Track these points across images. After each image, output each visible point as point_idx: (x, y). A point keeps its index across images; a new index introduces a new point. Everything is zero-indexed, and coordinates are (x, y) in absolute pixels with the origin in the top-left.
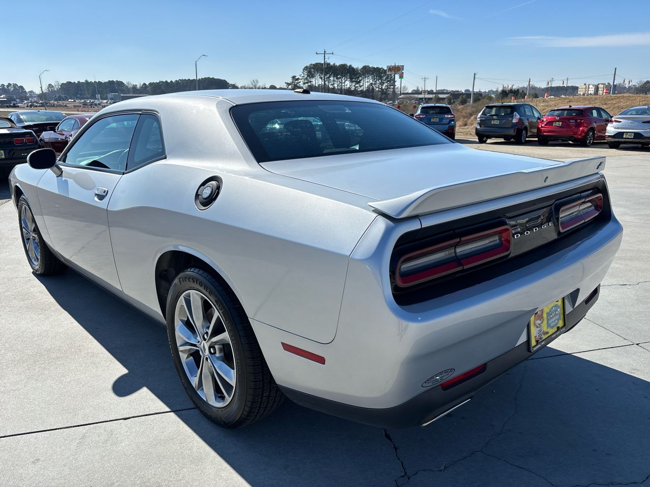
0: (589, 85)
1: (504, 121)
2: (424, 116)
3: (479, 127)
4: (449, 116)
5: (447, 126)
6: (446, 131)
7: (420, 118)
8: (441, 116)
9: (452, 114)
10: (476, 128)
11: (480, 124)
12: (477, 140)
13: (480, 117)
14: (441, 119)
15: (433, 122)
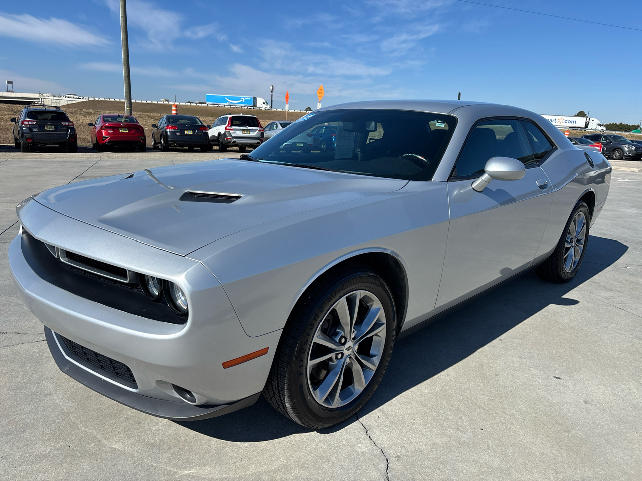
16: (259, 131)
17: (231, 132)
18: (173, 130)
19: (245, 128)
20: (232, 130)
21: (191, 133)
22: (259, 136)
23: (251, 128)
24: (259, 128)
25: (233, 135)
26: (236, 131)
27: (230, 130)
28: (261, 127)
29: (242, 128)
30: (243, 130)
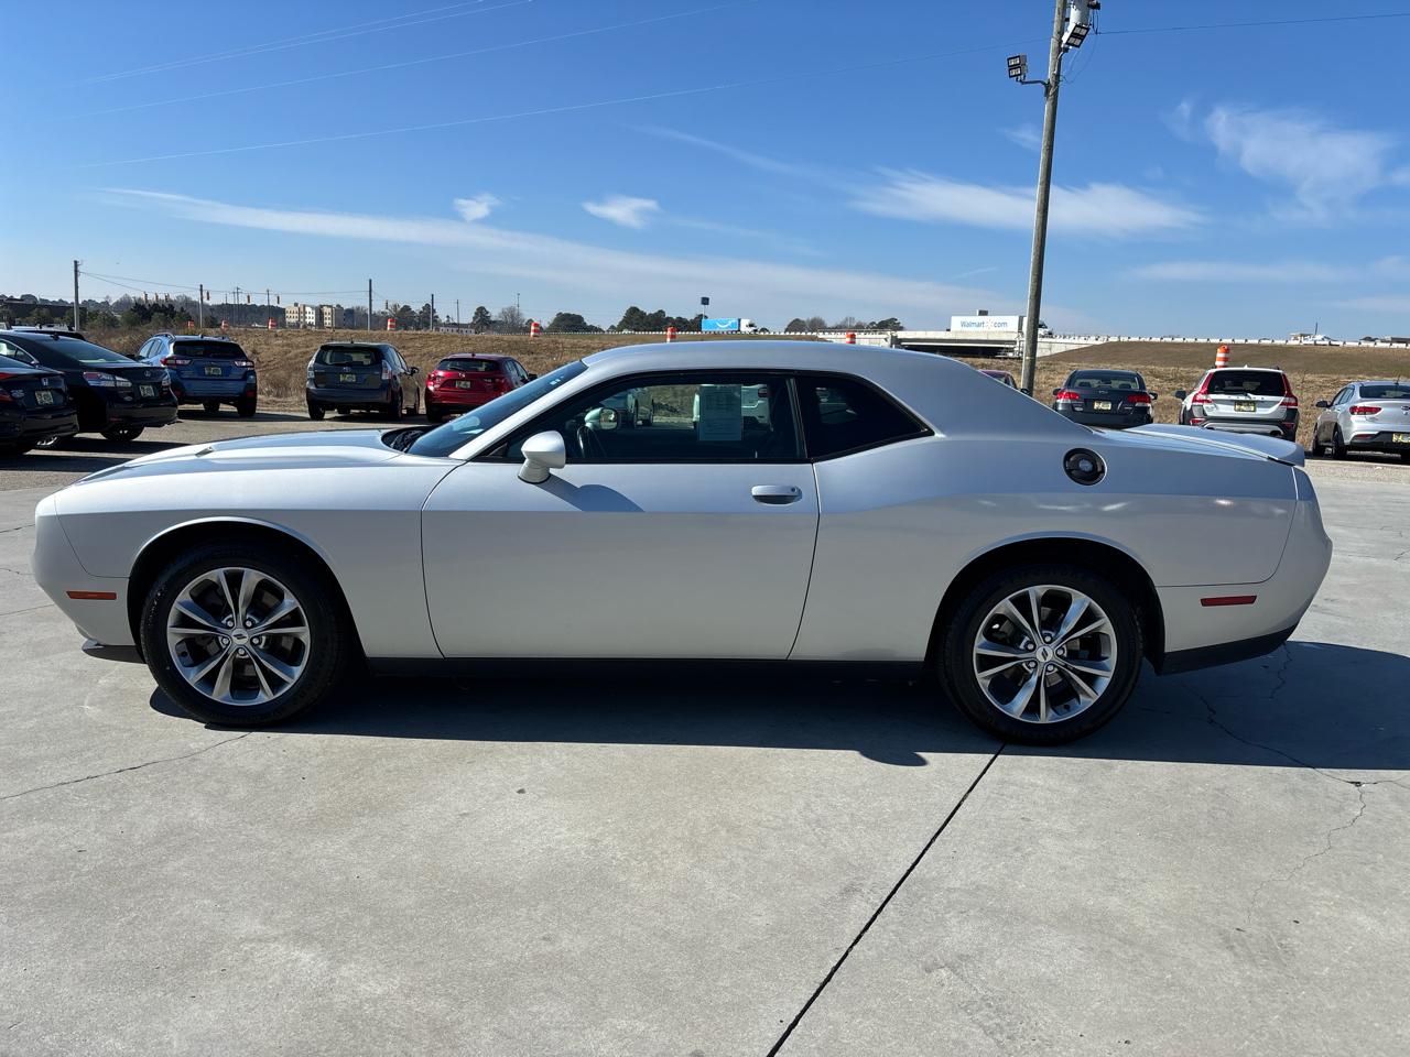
0: (304, 306)
1: (365, 376)
2: (187, 362)
3: (312, 388)
4: (244, 364)
5: (242, 384)
6: (240, 394)
7: (176, 364)
8: (226, 363)
9: (247, 361)
10: (308, 389)
11: (315, 381)
12: (308, 416)
13: (314, 368)
14: (227, 370)
15: (209, 375)
16: (1282, 404)
17: (1205, 405)
18: (1069, 401)
19: (1242, 398)
20: (1208, 402)
21: (1108, 407)
22: (1282, 416)
23: (1258, 398)
24: (1281, 399)
25: (1209, 414)
26: (1218, 405)
27: (1202, 401)
28: (1290, 395)
29: (1234, 397)
30: (1239, 403)
